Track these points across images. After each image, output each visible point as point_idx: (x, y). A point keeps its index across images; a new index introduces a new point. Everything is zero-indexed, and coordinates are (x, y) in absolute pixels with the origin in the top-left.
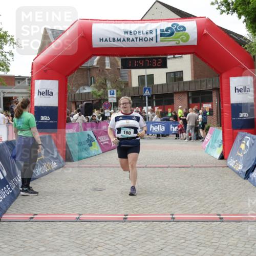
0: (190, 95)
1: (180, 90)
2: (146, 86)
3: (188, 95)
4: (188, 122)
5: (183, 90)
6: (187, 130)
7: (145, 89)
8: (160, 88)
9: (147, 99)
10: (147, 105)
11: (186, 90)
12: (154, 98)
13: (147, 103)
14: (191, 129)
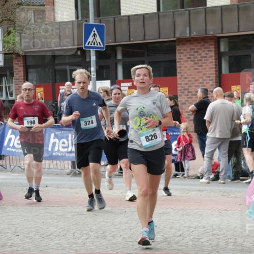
0: (222, 49)
1: (194, 34)
2: (92, 21)
3: (218, 47)
4: (210, 128)
5: (202, 34)
6: (208, 150)
7: (89, 28)
8: (136, 27)
9: (93, 58)
10: (93, 75)
11: (211, 33)
12: (119, 57)
13: (93, 69)
14: (219, 147)
